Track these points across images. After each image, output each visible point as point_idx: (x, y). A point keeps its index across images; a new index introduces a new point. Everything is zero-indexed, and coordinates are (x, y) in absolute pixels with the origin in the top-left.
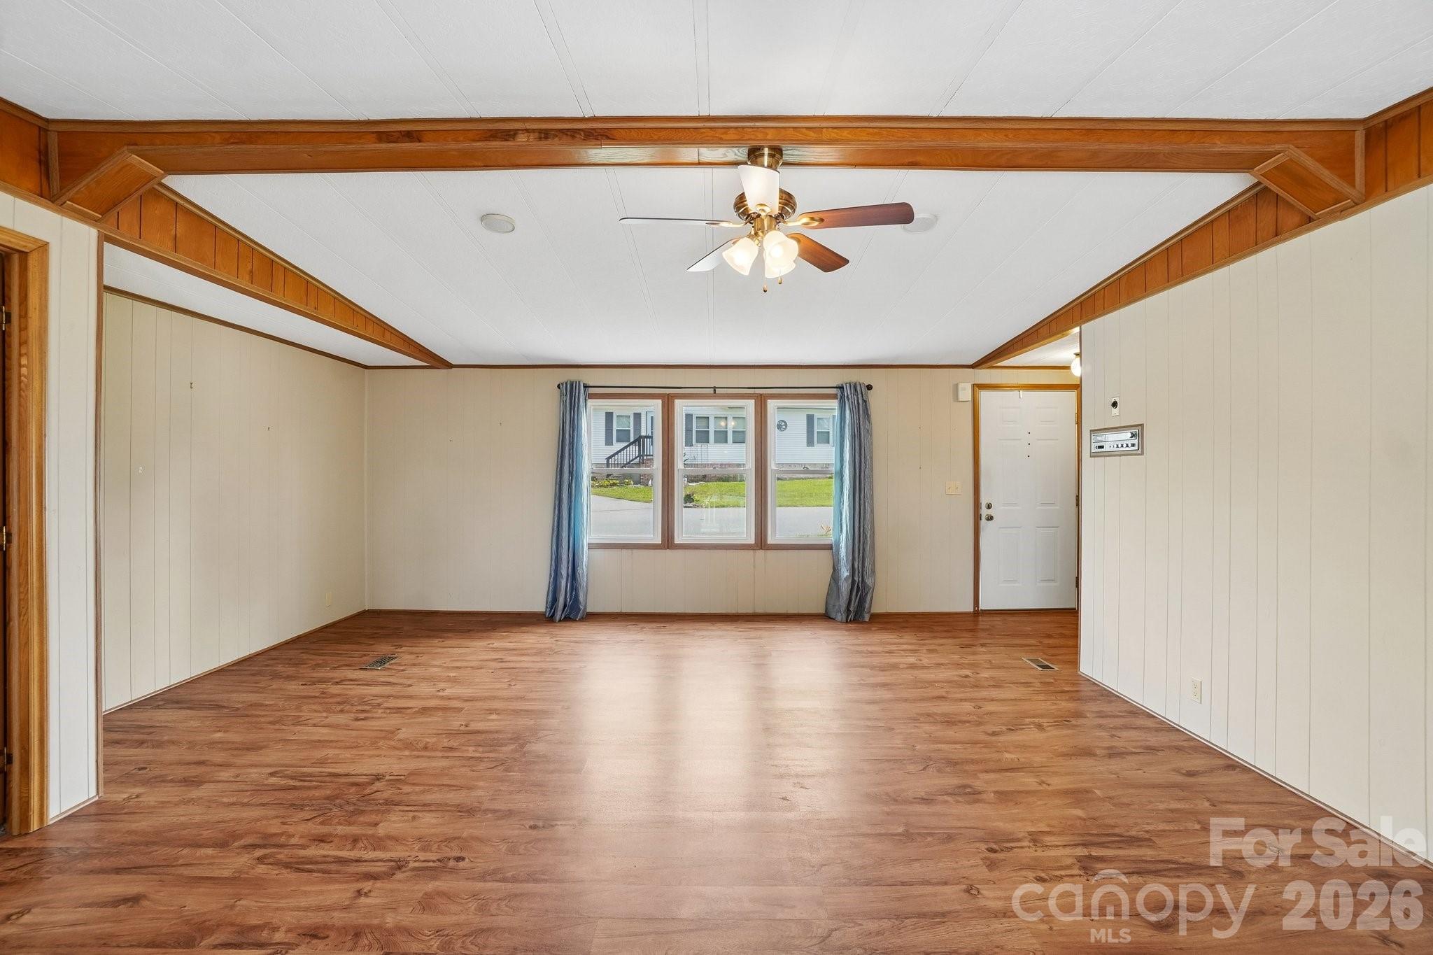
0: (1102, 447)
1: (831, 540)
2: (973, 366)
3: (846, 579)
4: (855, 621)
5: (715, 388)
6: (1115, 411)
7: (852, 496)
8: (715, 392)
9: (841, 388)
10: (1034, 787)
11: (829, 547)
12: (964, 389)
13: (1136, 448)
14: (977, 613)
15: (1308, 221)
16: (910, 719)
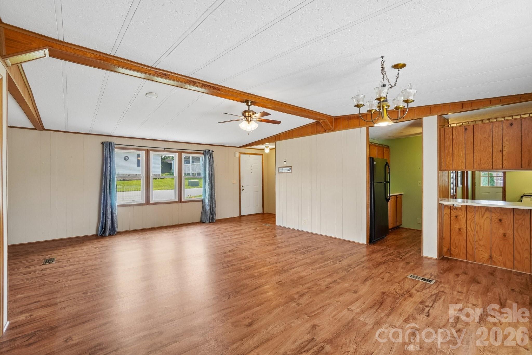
0: (282, 171)
1: (202, 198)
2: (239, 147)
3: (209, 210)
4: (211, 222)
5: (164, 148)
6: (285, 163)
7: (209, 184)
8: (164, 150)
9: (205, 151)
10: (289, 244)
11: (202, 201)
12: (237, 154)
13: (290, 171)
14: (241, 216)
15: (325, 131)
16: (253, 239)
